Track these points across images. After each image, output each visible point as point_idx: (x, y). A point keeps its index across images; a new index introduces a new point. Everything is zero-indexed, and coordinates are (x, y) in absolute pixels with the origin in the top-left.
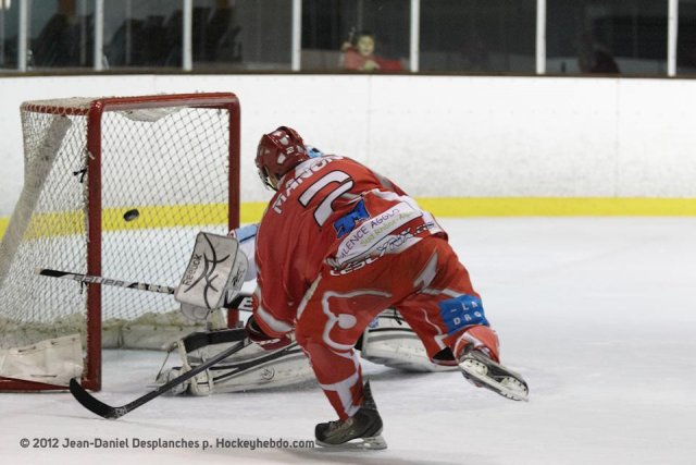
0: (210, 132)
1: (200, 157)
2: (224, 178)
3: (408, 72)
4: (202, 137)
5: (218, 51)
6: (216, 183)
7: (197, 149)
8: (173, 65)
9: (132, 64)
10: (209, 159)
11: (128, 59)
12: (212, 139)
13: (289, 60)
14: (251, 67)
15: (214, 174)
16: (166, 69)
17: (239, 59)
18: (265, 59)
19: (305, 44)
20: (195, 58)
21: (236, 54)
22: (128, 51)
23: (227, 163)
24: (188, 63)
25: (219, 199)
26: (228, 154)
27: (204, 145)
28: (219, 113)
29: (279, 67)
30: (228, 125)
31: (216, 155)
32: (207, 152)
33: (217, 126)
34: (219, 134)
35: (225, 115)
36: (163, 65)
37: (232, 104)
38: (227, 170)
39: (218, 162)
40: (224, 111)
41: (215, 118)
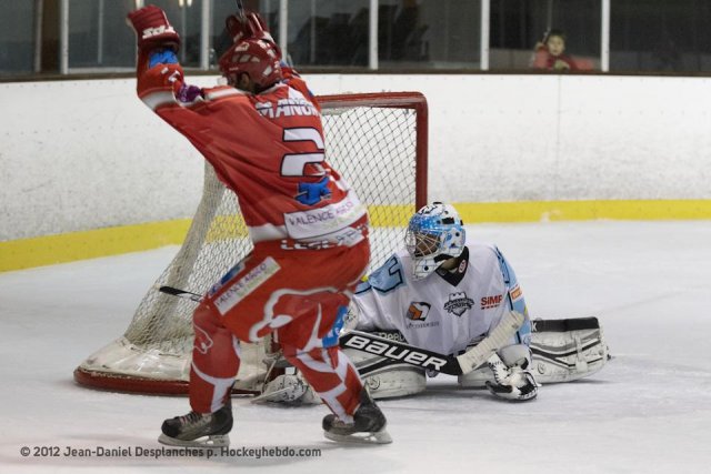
0: (397, 133)
1: (387, 159)
2: (411, 181)
3: (599, 72)
4: (389, 139)
5: (404, 50)
6: (403, 185)
7: (385, 152)
8: (359, 64)
9: (316, 63)
10: (397, 161)
11: (313, 59)
12: (398, 141)
13: (477, 60)
14: (438, 66)
15: (401, 177)
16: (352, 67)
17: (426, 58)
18: (452, 59)
19: (494, 44)
20: (381, 57)
21: (423, 53)
22: (313, 49)
23: (414, 164)
24: (374, 63)
25: (407, 201)
26: (414, 155)
27: (391, 146)
28: (406, 114)
29: (468, 66)
30: (415, 125)
31: (403, 156)
32: (394, 154)
33: (403, 127)
34: (405, 134)
35: (412, 117)
36: (348, 63)
37: (419, 103)
38: (414, 171)
39: (405, 164)
40: (411, 111)
41: (402, 119)
